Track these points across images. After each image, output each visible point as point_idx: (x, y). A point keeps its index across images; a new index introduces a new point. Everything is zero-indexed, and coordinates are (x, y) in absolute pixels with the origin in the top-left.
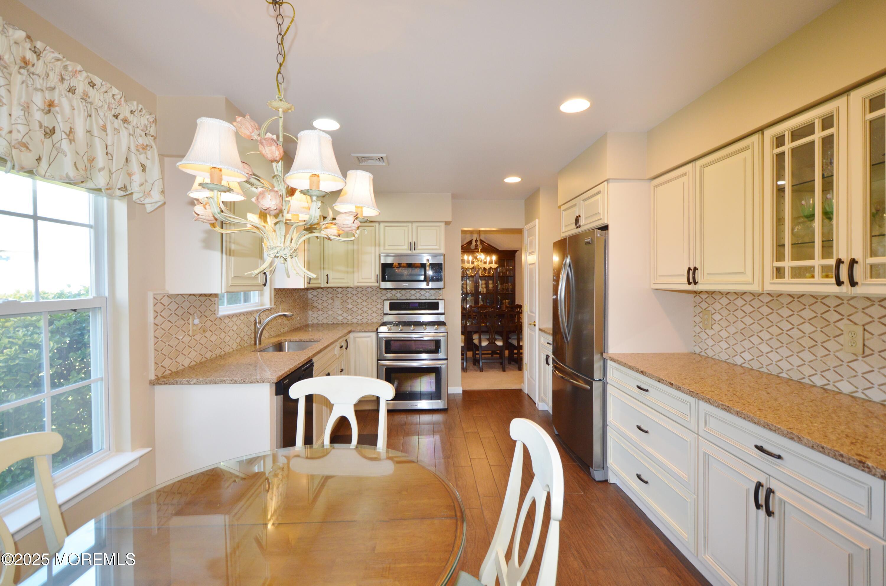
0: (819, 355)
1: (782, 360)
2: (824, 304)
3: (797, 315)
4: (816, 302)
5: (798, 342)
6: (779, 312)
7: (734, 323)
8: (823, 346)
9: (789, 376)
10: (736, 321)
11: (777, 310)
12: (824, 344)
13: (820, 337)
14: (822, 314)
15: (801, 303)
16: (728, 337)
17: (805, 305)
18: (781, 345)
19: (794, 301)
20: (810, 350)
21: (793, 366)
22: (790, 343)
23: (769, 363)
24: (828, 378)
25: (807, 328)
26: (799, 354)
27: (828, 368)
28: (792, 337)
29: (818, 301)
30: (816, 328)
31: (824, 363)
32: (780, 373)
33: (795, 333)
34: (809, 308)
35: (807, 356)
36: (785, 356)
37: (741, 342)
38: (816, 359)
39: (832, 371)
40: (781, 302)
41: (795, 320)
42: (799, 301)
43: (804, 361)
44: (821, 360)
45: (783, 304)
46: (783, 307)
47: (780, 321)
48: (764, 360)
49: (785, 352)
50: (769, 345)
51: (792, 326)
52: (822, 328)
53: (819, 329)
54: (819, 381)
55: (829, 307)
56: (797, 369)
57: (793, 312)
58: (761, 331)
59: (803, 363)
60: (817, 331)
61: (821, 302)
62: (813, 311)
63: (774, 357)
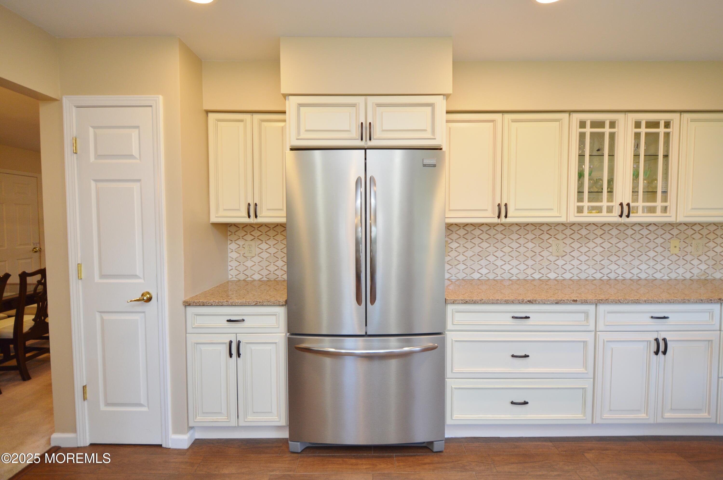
0: (537, 260)
1: (513, 268)
2: (541, 230)
3: (523, 237)
4: (535, 229)
5: (524, 255)
6: (510, 236)
7: (471, 248)
8: (540, 255)
9: (518, 278)
10: (473, 247)
11: (508, 236)
12: (540, 254)
13: (538, 250)
14: (539, 235)
15: (526, 230)
16: (466, 260)
17: (528, 231)
18: (512, 258)
19: (521, 229)
20: (532, 258)
21: (521, 270)
22: (518, 256)
23: (503, 272)
24: (543, 273)
25: (530, 245)
26: (524, 262)
27: (543, 267)
28: (519, 252)
29: (537, 228)
30: (536, 244)
31: (540, 264)
32: (511, 277)
33: (522, 250)
34: (531, 233)
35: (530, 262)
36: (515, 265)
37: (478, 261)
38: (536, 263)
39: (545, 268)
40: (511, 230)
41: (522, 241)
42: (524, 229)
43: (528, 266)
44: (539, 263)
45: (513, 231)
46: (513, 233)
47: (511, 243)
48: (499, 271)
49: (514, 263)
50: (502, 260)
51: (520, 245)
52: (539, 244)
53: (537, 245)
54: (537, 276)
55: (544, 231)
56: (523, 272)
57: (521, 236)
58: (496, 252)
59: (527, 267)
60: (536, 246)
61: (539, 229)
62: (534, 234)
63: (507, 267)
